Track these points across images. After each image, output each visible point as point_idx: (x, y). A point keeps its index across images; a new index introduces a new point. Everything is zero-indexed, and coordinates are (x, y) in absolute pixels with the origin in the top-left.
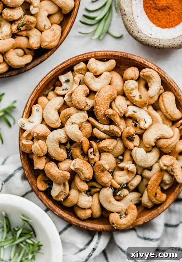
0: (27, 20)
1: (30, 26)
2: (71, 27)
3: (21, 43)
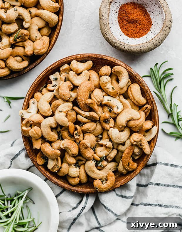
1: (24, 38)
3: (19, 52)
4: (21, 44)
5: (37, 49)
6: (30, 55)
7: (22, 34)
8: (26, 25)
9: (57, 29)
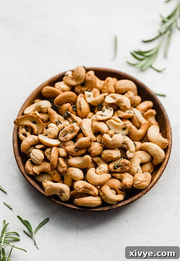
0: (123, 162)
1: (125, 168)
2: (161, 175)
3: (115, 183)
4: (118, 175)
5: (139, 181)
6: (129, 186)
7: (123, 163)
8: (129, 154)
9: (162, 167)
